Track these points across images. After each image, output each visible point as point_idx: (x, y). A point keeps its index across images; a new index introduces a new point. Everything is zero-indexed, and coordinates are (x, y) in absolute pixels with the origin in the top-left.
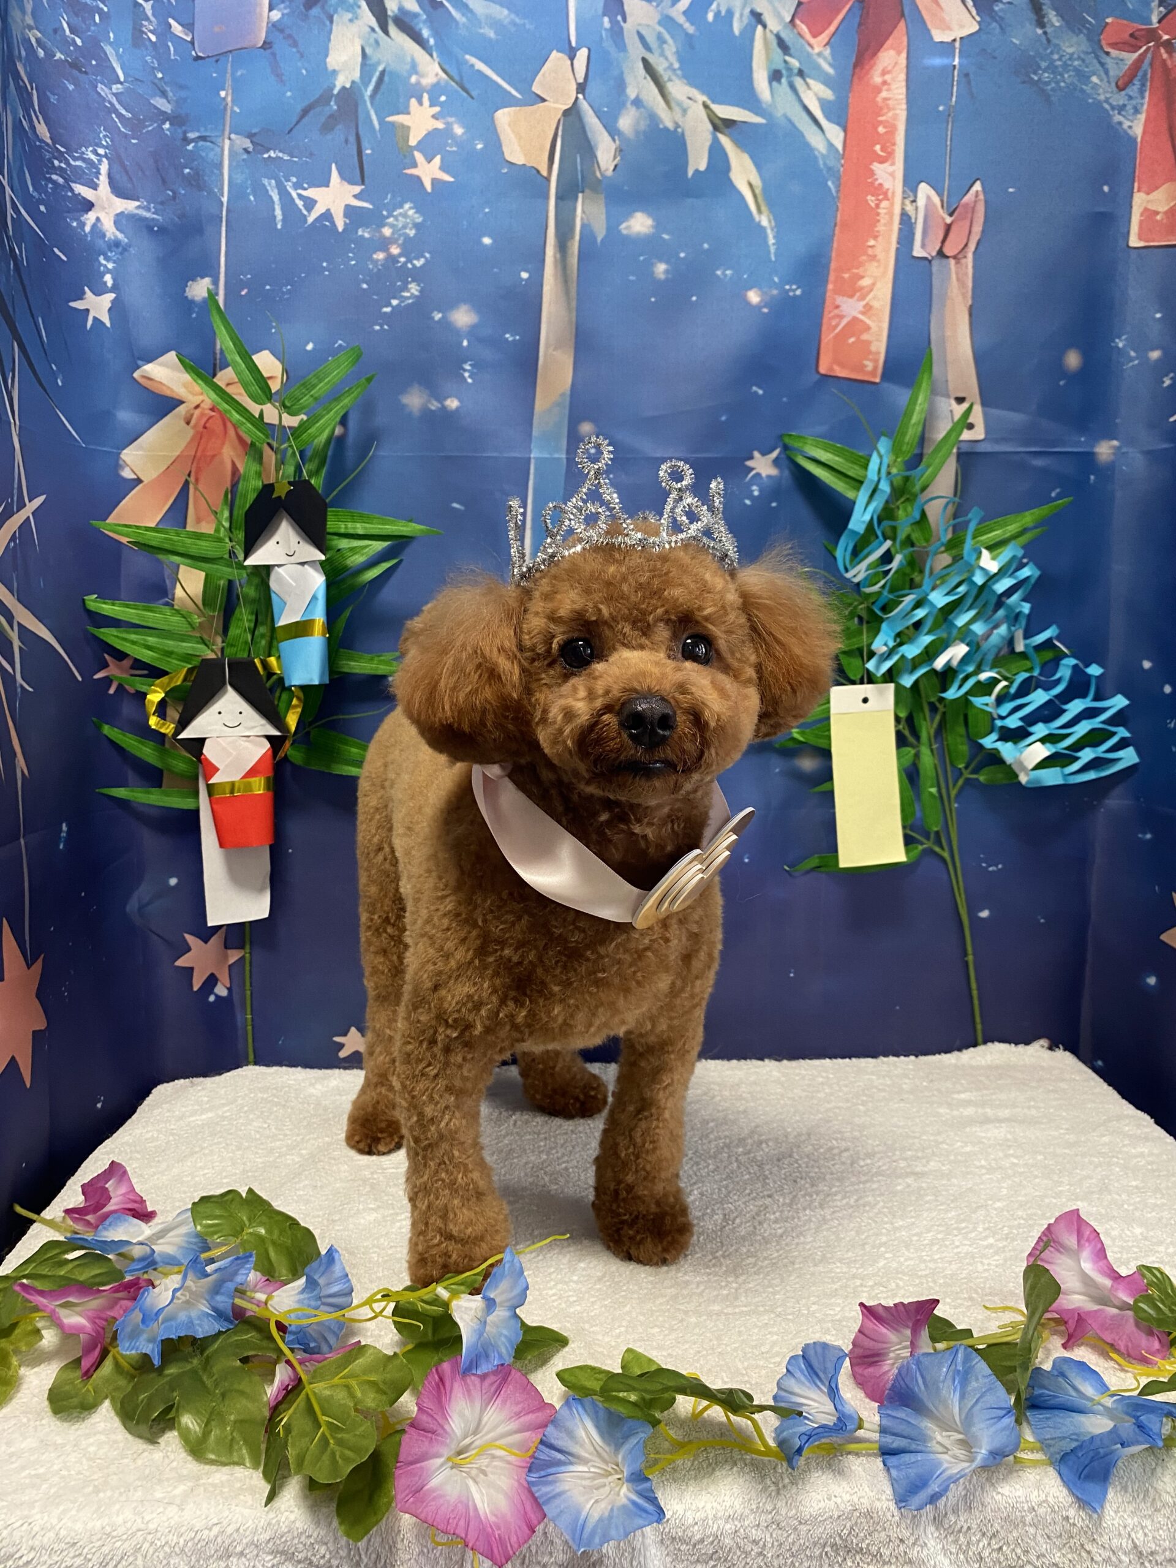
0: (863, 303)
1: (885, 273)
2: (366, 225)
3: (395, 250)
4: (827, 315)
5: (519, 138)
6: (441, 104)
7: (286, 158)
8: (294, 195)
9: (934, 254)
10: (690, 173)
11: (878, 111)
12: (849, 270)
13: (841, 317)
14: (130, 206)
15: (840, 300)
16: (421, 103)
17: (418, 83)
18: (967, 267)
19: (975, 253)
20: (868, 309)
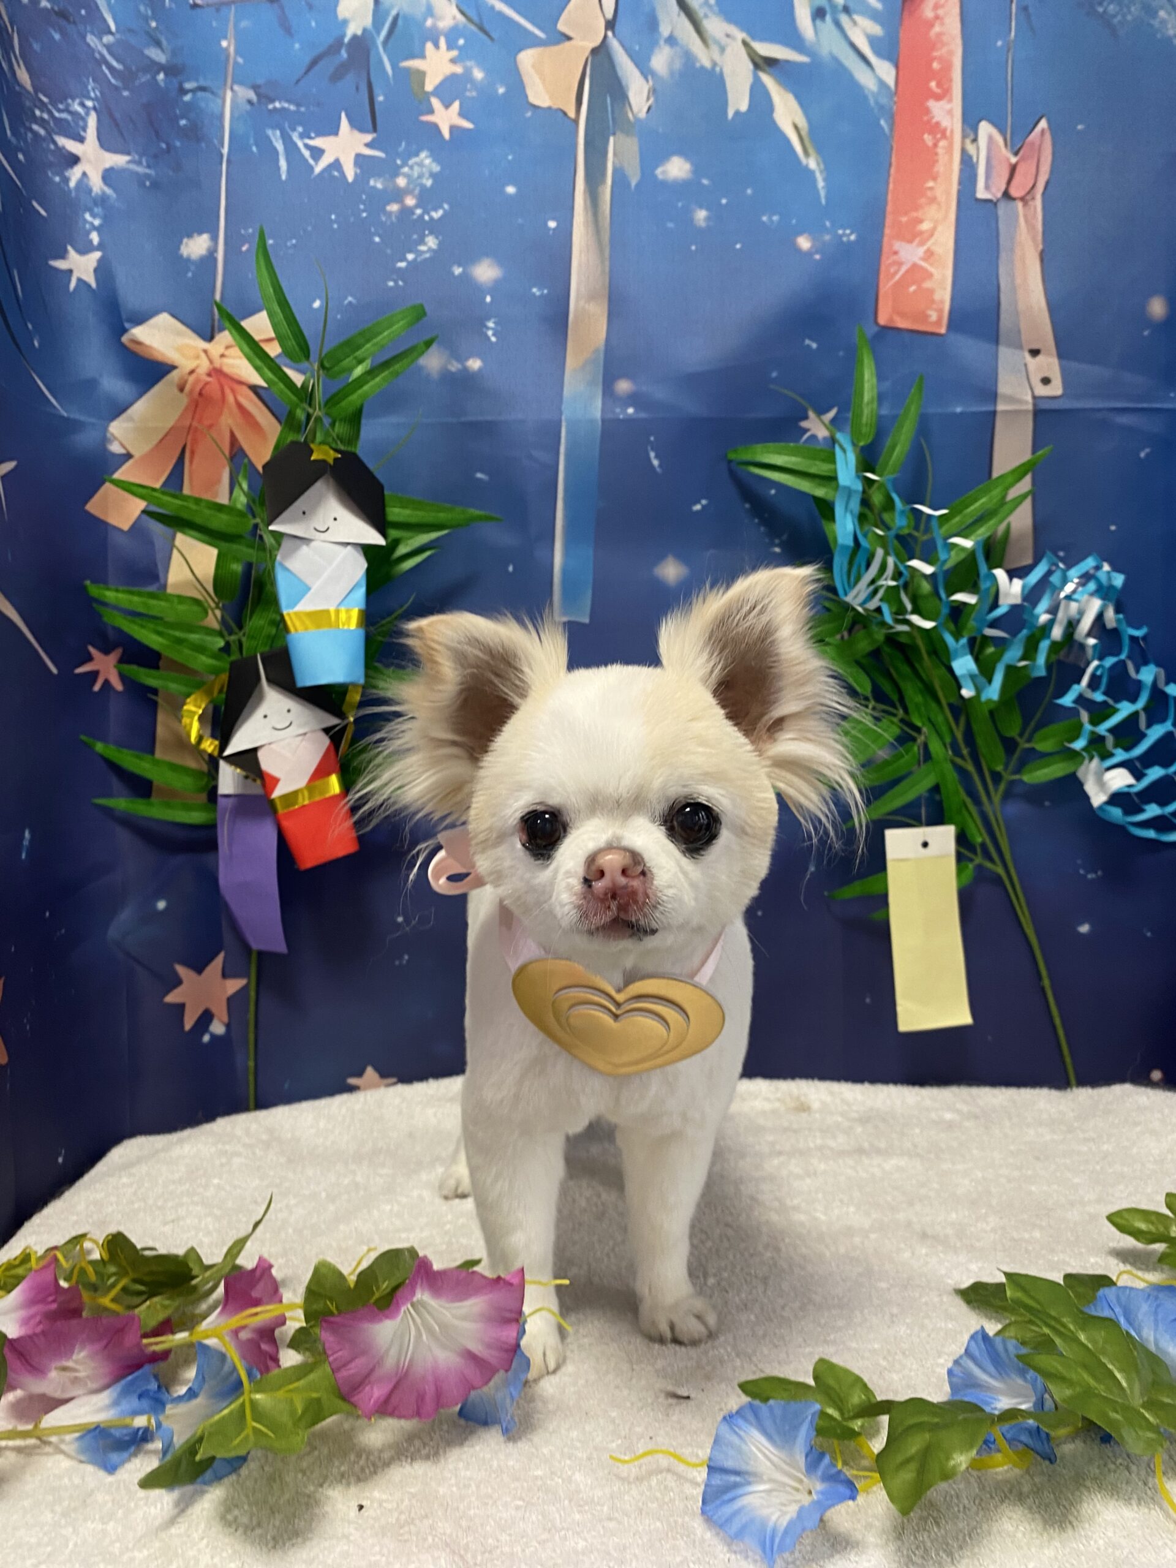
0: (925, 248)
1: (946, 217)
2: (378, 175)
3: (410, 201)
4: (886, 261)
5: (543, 81)
6: (460, 48)
7: (292, 108)
8: (300, 144)
9: (999, 195)
10: (730, 114)
11: (933, 47)
12: (906, 214)
13: (900, 264)
14: (119, 160)
15: (898, 245)
16: (437, 46)
17: (434, 26)
18: (1035, 208)
19: (1044, 194)
20: (929, 255)
